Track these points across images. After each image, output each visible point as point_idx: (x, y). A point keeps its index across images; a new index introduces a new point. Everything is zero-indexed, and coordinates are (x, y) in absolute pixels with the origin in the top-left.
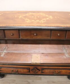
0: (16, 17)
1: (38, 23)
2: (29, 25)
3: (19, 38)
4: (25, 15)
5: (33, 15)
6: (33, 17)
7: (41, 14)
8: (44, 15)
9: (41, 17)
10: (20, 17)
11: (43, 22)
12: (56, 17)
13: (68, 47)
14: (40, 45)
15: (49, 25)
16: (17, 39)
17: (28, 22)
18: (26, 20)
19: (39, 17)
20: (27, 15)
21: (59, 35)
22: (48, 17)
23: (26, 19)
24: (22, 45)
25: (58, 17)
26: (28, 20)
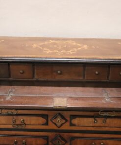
0: (27, 45)
1: (64, 54)
2: (49, 56)
3: (33, 78)
4: (42, 44)
5: (55, 44)
6: (55, 46)
7: (70, 42)
8: (75, 44)
9: (69, 46)
10: (35, 46)
11: (71, 53)
12: (93, 47)
13: (112, 90)
14: (67, 88)
15: (82, 57)
16: (30, 80)
17: (48, 52)
18: (45, 51)
19: (65, 46)
20: (46, 43)
21: (97, 73)
22: (80, 47)
23: (45, 49)
24: (38, 87)
25: (98, 47)
26: (48, 50)
